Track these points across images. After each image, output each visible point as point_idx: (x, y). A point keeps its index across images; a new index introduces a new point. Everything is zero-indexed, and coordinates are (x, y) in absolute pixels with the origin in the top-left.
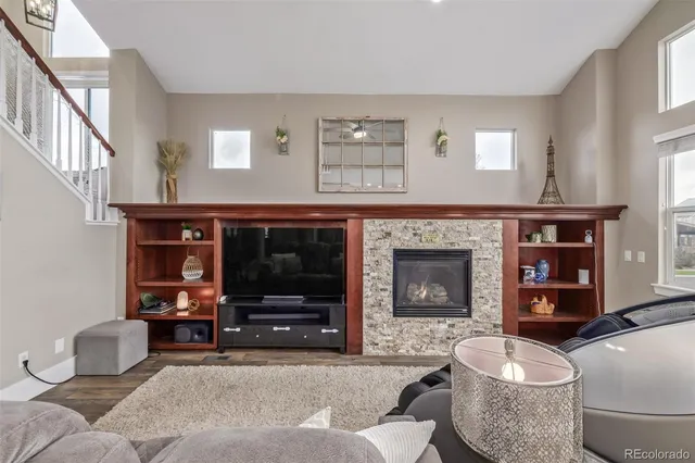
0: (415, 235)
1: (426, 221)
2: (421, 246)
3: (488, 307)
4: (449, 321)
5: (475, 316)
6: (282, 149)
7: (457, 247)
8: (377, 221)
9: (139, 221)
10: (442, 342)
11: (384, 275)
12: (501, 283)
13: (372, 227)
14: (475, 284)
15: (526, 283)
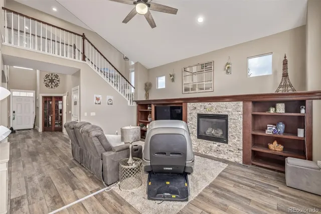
0: (205, 108)
1: (209, 103)
2: (207, 113)
3: (235, 140)
4: (218, 144)
5: (230, 143)
6: (173, 80)
7: (221, 114)
8: (192, 104)
9: (139, 105)
10: (215, 151)
11: (194, 123)
12: (242, 130)
13: (190, 105)
14: (229, 130)
15: (266, 133)
